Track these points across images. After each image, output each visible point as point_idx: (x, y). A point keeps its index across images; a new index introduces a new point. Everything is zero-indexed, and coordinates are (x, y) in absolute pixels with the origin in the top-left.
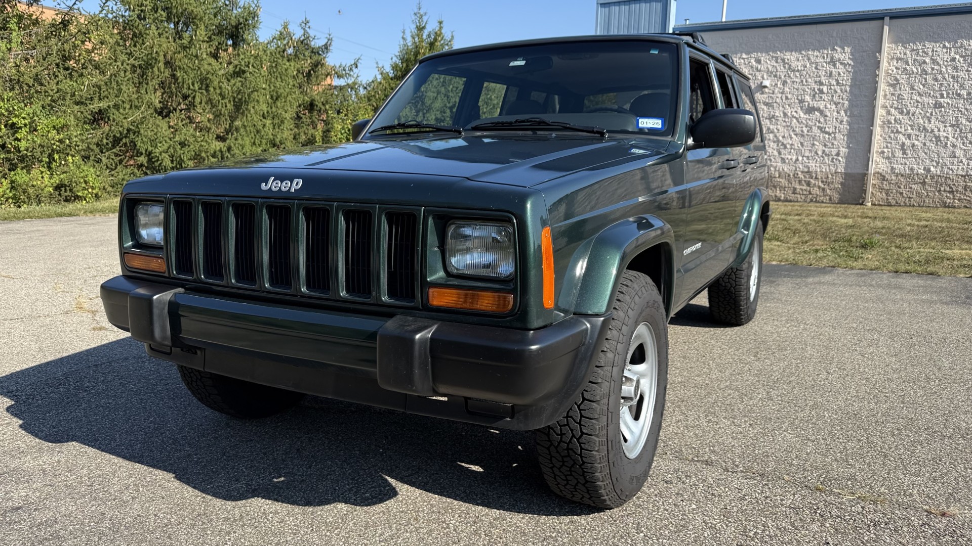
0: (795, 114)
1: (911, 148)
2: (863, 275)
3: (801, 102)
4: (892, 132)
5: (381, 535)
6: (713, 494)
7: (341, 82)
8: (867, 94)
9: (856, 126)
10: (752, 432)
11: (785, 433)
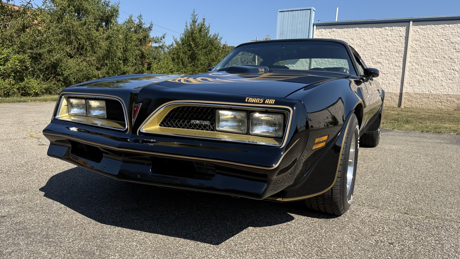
1: (422, 81)
2: (407, 133)
4: (414, 73)
5: (193, 229)
6: (355, 215)
7: (157, 45)
10: (368, 191)
11: (384, 191)
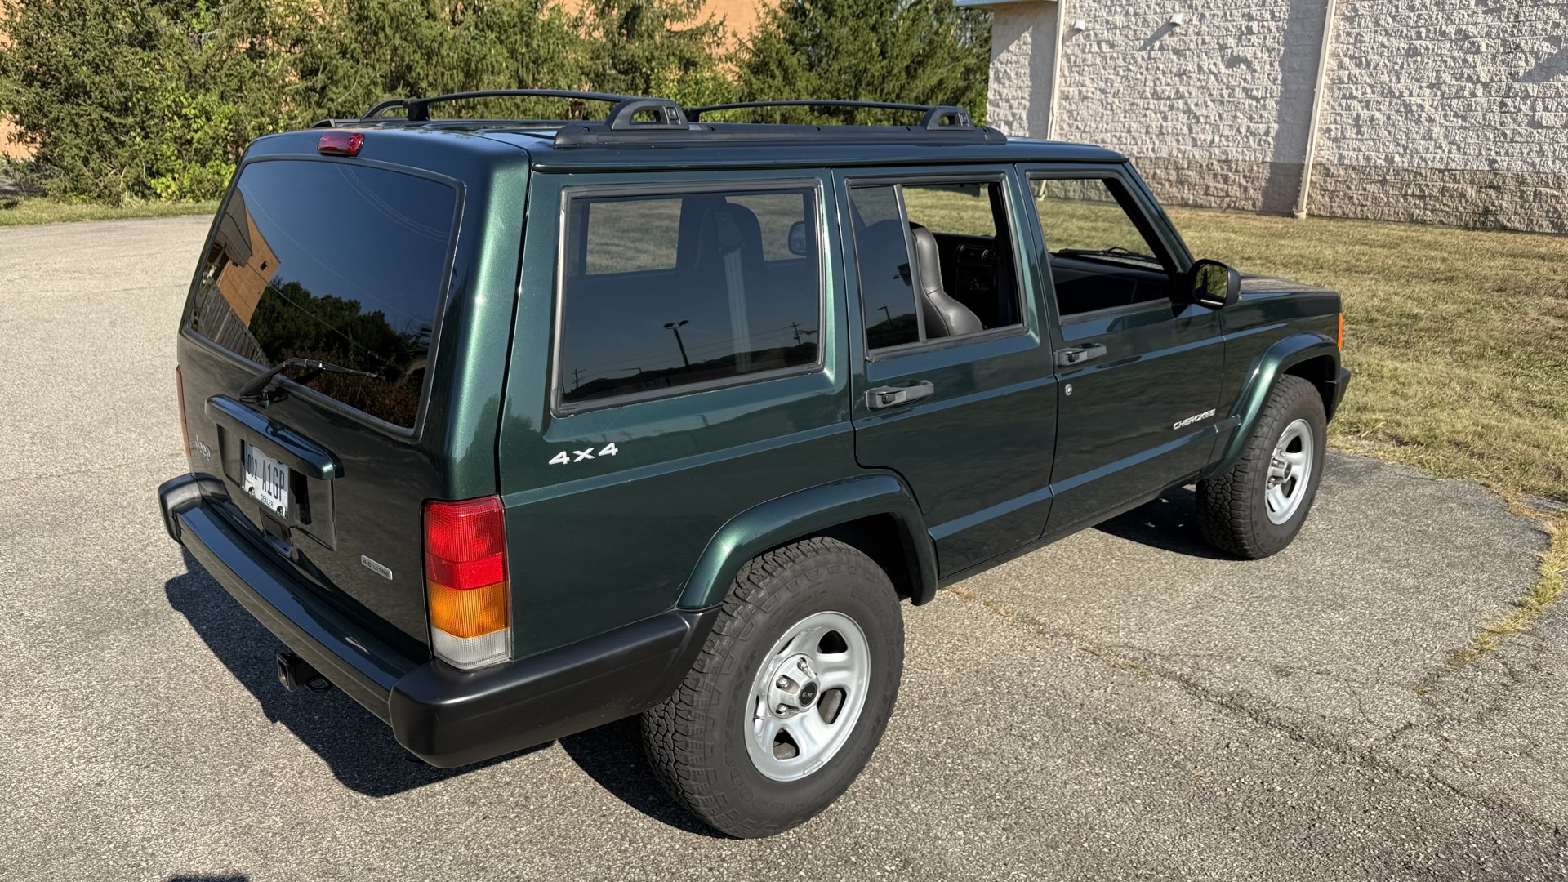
0: (1213, 67)
1: (1369, 123)
3: (1223, 47)
4: (1344, 95)
8: (1312, 34)
9: (1294, 87)
